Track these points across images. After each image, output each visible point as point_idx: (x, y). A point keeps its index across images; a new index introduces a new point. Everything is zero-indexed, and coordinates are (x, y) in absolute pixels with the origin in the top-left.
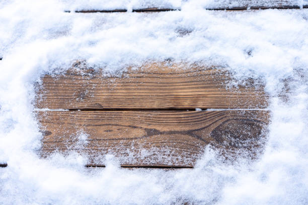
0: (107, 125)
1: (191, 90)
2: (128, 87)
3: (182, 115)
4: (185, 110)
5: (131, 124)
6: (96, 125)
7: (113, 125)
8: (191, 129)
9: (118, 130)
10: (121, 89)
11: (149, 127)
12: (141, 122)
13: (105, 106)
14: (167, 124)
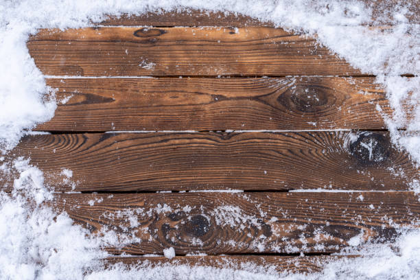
0: (172, 91)
1: (256, 58)
2: (191, 55)
4: (250, 76)
5: (197, 90)
6: (161, 92)
7: (179, 91)
9: (184, 96)
11: (216, 93)
12: (207, 89)
13: (168, 73)
14: (232, 90)
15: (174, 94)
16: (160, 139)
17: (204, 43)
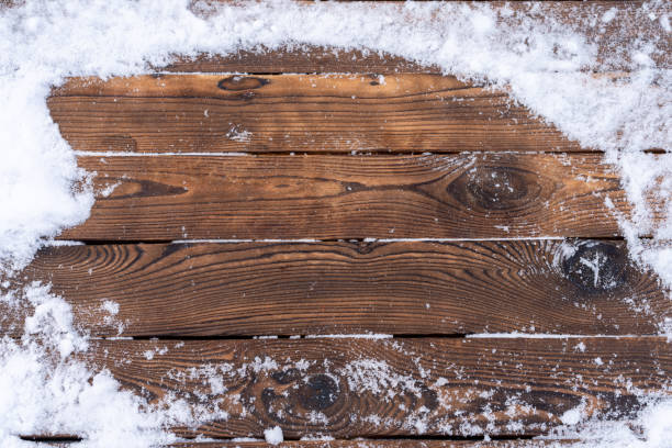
0: (279, 176)
1: (412, 123)
2: (308, 118)
3: (401, 160)
4: (403, 153)
6: (262, 178)
7: (289, 177)
8: (415, 182)
9: (298, 184)
10: (297, 121)
12: (335, 172)
15: (282, 181)
16: (259, 252)
17: (329, 99)
